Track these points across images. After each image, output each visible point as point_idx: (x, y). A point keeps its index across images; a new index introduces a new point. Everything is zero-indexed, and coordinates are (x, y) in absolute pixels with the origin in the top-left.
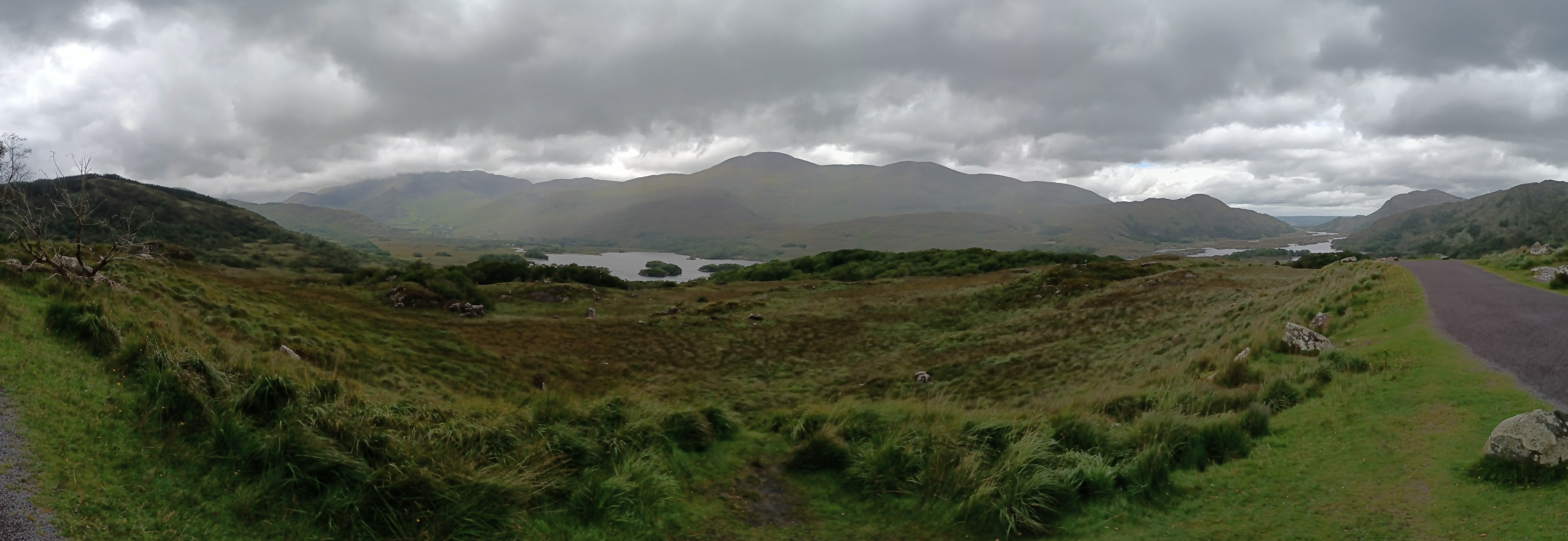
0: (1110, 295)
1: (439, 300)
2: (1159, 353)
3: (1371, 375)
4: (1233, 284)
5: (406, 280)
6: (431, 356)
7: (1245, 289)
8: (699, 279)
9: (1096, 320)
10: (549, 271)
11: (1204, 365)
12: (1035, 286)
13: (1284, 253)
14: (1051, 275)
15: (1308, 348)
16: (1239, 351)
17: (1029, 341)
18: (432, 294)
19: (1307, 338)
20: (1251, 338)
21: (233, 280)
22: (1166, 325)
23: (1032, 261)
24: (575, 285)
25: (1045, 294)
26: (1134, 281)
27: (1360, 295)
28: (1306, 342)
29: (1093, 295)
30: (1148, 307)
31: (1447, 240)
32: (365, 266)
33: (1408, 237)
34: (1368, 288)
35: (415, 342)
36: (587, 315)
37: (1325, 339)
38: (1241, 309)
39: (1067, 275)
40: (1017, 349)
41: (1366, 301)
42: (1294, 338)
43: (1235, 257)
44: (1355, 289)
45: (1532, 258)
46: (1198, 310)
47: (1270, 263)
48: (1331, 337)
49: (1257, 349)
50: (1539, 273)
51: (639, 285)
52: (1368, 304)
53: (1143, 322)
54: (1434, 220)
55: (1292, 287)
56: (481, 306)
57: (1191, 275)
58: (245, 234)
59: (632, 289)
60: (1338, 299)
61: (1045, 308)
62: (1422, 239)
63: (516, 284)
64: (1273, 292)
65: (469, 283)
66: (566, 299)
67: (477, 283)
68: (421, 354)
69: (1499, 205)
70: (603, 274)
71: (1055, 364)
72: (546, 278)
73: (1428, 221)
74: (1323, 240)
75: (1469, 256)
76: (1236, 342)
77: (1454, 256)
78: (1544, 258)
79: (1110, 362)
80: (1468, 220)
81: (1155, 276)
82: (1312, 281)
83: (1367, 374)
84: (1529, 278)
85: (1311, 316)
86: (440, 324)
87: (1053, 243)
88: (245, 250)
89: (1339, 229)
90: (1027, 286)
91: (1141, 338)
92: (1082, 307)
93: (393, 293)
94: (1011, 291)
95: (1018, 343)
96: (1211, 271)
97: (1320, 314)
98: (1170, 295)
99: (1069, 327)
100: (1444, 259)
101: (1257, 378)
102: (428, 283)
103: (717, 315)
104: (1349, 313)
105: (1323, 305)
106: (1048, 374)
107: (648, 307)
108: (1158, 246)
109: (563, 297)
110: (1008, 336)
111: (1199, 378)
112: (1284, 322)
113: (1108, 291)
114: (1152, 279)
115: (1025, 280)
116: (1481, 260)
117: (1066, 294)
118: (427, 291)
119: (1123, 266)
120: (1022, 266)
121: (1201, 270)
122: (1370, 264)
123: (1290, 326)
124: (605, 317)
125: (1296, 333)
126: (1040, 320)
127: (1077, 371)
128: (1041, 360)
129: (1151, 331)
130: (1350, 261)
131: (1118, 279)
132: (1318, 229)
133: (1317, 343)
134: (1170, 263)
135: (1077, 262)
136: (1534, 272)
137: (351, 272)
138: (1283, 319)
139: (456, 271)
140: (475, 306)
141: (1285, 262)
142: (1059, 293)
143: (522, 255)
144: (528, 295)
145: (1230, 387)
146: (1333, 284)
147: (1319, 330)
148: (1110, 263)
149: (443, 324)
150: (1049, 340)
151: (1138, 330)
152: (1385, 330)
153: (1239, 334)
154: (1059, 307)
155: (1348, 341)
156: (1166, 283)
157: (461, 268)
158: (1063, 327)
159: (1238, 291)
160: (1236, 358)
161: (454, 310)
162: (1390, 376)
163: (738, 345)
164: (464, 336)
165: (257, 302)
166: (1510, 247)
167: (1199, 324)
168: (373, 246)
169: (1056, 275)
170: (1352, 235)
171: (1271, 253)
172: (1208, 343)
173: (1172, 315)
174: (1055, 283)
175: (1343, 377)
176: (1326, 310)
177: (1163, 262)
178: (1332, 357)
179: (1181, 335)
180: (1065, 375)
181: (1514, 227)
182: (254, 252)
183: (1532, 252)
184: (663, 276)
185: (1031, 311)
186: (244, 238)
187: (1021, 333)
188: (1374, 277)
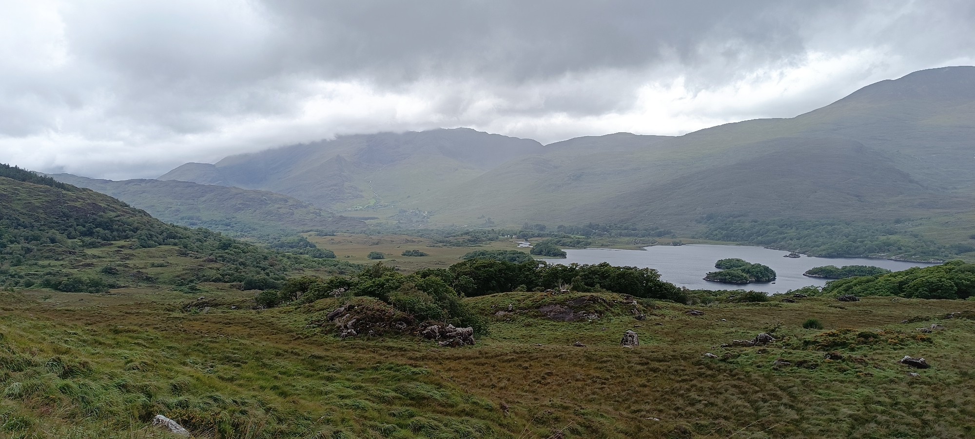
1: (409, 323)
5: (357, 295)
6: (397, 408)
8: (806, 290)
10: (567, 275)
18: (399, 313)
21: (68, 313)
24: (607, 296)
32: (297, 276)
35: (372, 388)
36: (624, 341)
51: (704, 297)
56: (470, 329)
58: (90, 233)
59: (694, 303)
63: (519, 295)
65: (452, 295)
66: (594, 317)
67: (463, 294)
68: (382, 406)
70: (648, 280)
72: (563, 284)
86: (411, 358)
88: (88, 261)
93: (338, 315)
102: (392, 296)
103: (839, 352)
107: (718, 331)
109: (589, 313)
118: (390, 310)
124: (653, 344)
137: (274, 287)
139: (433, 278)
140: (460, 330)
143: (528, 252)
144: (537, 310)
149: (416, 359)
157: (440, 273)
161: (429, 336)
163: (880, 408)
164: (445, 375)
165: (110, 346)
168: (307, 244)
182: (106, 263)
184: (745, 283)
186: (88, 239)
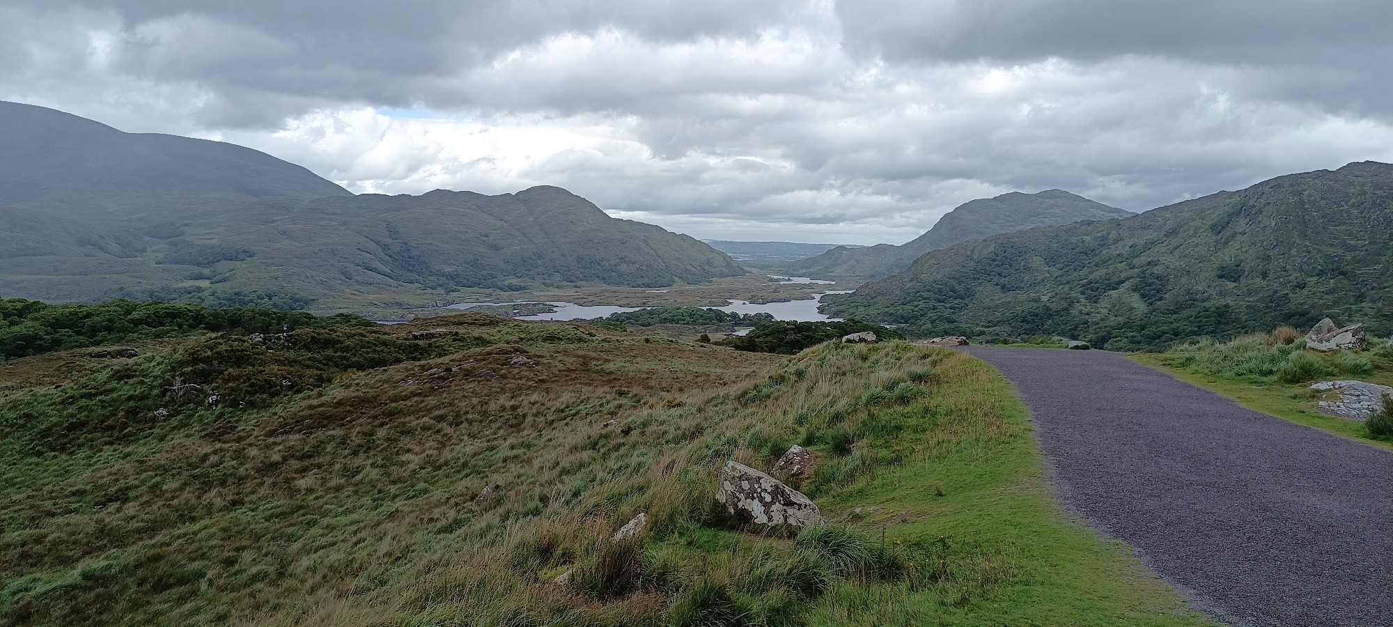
0: (340, 403)
2: (448, 529)
3: (912, 588)
4: (611, 379)
7: (636, 390)
9: (307, 463)
11: (545, 552)
12: (152, 388)
13: (720, 317)
14: (194, 358)
15: (770, 519)
16: (623, 522)
17: (134, 525)
19: (768, 498)
20: (649, 493)
22: (464, 468)
23: (146, 329)
25: (175, 407)
26: (396, 372)
27: (884, 415)
28: (767, 506)
29: (298, 404)
30: (424, 428)
31: (1082, 306)
33: (989, 295)
34: (904, 400)
37: (808, 502)
38: (626, 432)
39: (239, 359)
40: (102, 549)
41: (899, 428)
42: (742, 496)
43: (616, 322)
44: (875, 400)
45: (1310, 357)
46: (535, 434)
47: (689, 339)
48: (819, 501)
49: (663, 516)
50: (1331, 394)
52: (902, 434)
53: (414, 460)
54: (1051, 260)
55: (735, 390)
57: (522, 359)
60: (838, 417)
61: (178, 438)
62: (1022, 302)
64: (693, 398)
69: (1217, 228)
71: (200, 575)
73: (1037, 261)
74: (803, 294)
75: (1135, 345)
76: (616, 500)
77: (1099, 344)
78: (1350, 358)
79: (336, 556)
80: (1136, 261)
81: (446, 359)
82: (781, 380)
83: (903, 586)
84: (1302, 405)
85: (778, 452)
87: (204, 284)
89: (838, 271)
90: (126, 389)
91: (408, 498)
92: (271, 434)
94: (84, 402)
95: (102, 531)
96: (565, 353)
97: (795, 449)
98: (475, 401)
99: (241, 480)
100: (1077, 347)
101: (661, 580)
104: (860, 450)
105: (803, 431)
106: (182, 600)
108: (453, 294)
110: (74, 518)
111: (536, 580)
112: (719, 462)
113: (335, 393)
114: (438, 366)
115: (123, 375)
116: (1168, 354)
117: (235, 404)
119: (371, 337)
120: (119, 340)
121: (545, 349)
122: (905, 349)
123: (734, 469)
125: (745, 485)
126: (162, 469)
127: (260, 586)
128: (163, 567)
129: (432, 481)
130: (862, 340)
131: (361, 367)
132: (792, 271)
133: (790, 511)
134: (476, 332)
135: (265, 329)
136: (1318, 391)
138: (717, 454)
141: (720, 336)
142: (216, 403)
145: (602, 598)
146: (824, 387)
147: (795, 481)
148: (343, 329)
150: (186, 515)
151: (399, 480)
152: (940, 494)
153: (620, 484)
154: (214, 436)
155: (858, 510)
156: (468, 374)
158: (223, 483)
159: (621, 394)
160: (619, 536)
162: (953, 596)
166: (1245, 329)
167: (536, 463)
169: (207, 360)
170: (867, 285)
171: (694, 318)
172: (554, 506)
173: (478, 445)
174: (206, 377)
175: (849, 587)
176: (809, 442)
177: (462, 330)
178: (825, 540)
179: (497, 487)
180: (227, 597)
181: (1258, 282)
183: (1310, 344)
185: (140, 449)
187: (112, 507)
188: (918, 378)
